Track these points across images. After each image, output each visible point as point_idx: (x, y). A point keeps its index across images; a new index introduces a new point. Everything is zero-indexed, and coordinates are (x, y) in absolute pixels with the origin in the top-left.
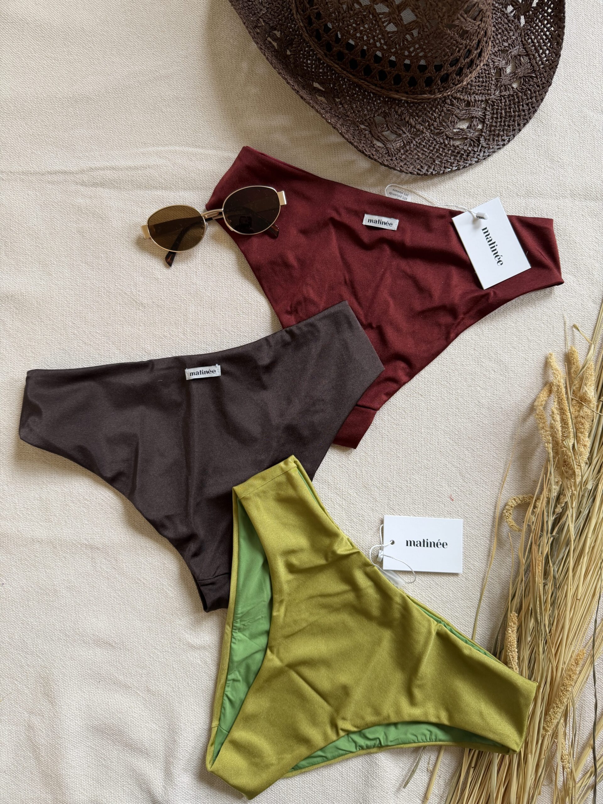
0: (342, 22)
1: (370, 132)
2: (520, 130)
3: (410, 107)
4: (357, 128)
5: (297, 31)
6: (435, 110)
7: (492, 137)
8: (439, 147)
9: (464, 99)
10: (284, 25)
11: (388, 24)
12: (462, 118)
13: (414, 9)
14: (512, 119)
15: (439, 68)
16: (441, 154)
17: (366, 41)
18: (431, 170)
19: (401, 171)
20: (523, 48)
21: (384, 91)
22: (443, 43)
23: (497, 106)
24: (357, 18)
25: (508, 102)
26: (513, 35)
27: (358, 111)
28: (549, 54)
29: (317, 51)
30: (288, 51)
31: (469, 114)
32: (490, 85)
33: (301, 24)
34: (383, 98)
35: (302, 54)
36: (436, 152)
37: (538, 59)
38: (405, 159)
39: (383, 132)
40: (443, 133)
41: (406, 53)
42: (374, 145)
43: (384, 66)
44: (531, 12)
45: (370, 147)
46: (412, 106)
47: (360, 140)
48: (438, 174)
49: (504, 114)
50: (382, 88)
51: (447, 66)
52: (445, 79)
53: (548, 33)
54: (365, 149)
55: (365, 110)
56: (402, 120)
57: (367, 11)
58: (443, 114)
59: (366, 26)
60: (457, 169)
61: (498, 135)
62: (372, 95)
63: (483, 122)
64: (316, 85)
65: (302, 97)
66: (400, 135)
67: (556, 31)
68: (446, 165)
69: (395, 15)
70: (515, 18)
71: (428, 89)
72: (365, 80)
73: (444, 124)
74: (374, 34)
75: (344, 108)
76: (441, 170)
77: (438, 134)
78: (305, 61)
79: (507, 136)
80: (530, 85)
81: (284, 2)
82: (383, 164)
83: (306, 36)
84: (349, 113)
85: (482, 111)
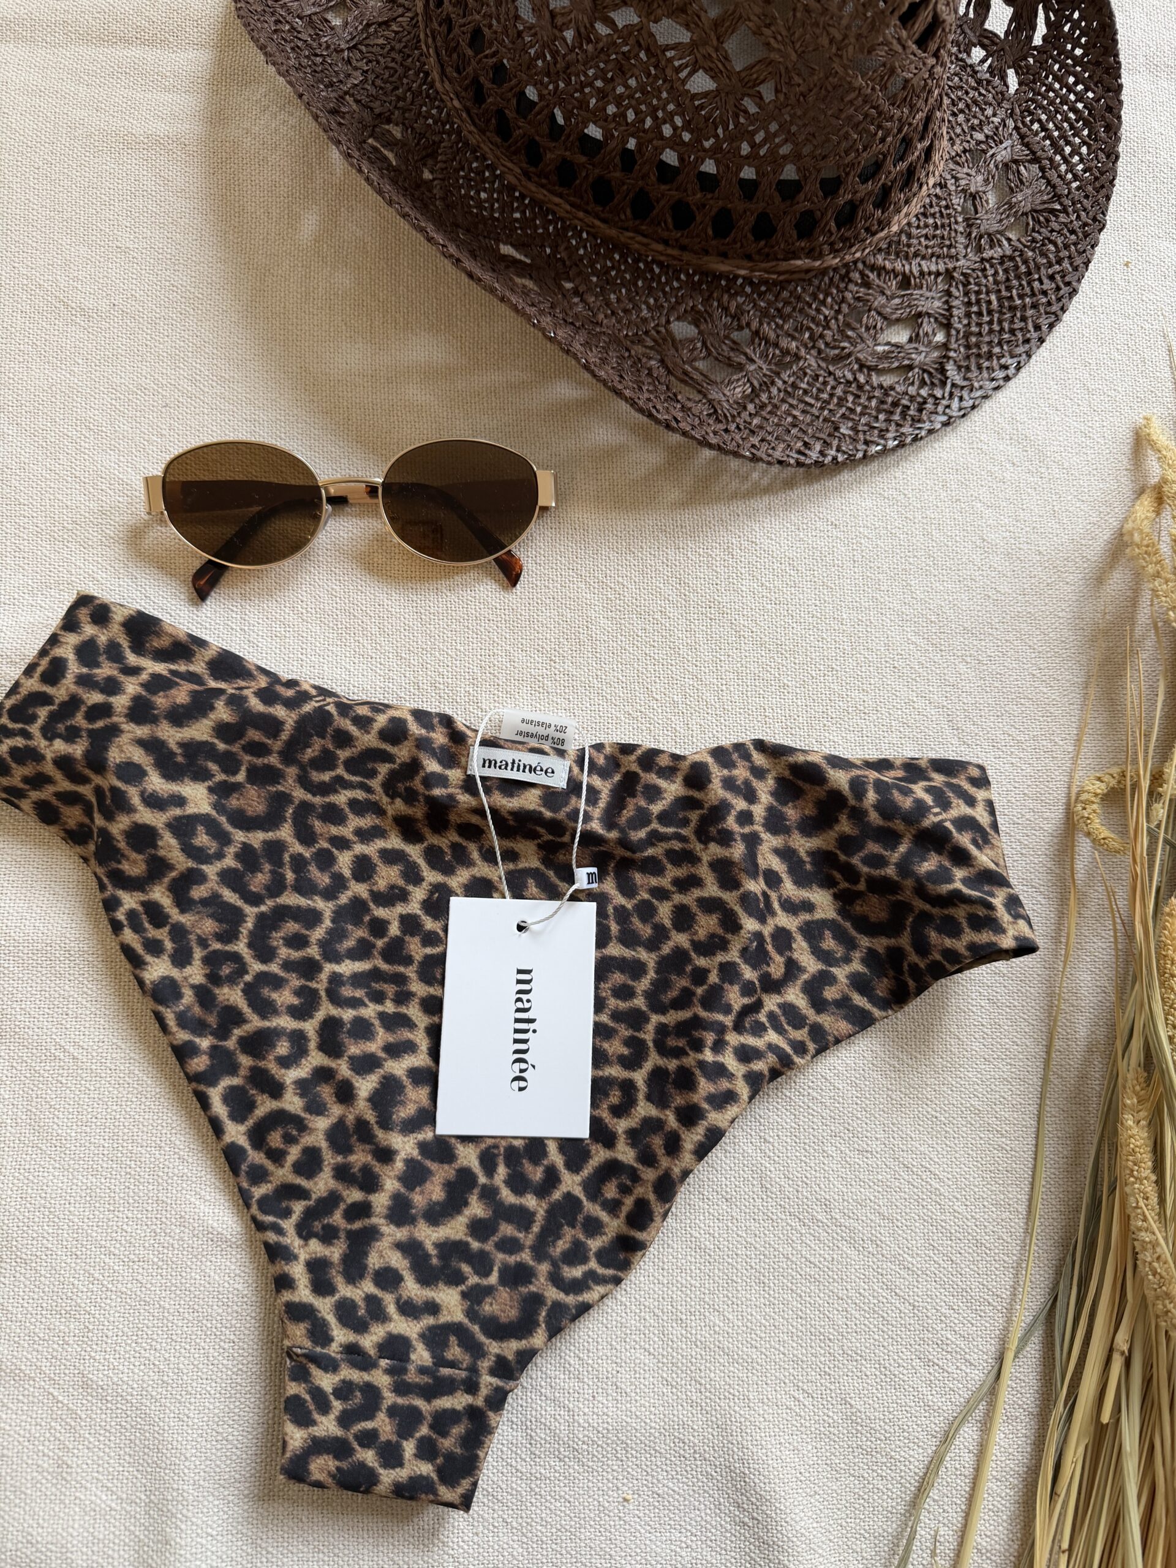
0: (564, 80)
1: (662, 361)
2: (1042, 340)
3: (759, 295)
4: (627, 354)
5: (448, 122)
6: (825, 299)
7: (973, 360)
8: (845, 392)
9: (893, 270)
10: (411, 110)
11: (690, 74)
12: (894, 316)
13: (759, 28)
14: (1018, 315)
15: (831, 187)
16: (852, 411)
17: (633, 124)
18: (833, 452)
19: (755, 459)
20: (1023, 144)
21: (686, 256)
22: (843, 116)
23: (976, 284)
24: (606, 62)
25: (1001, 276)
26: (994, 115)
27: (625, 311)
28: (1089, 154)
29: (504, 166)
30: (425, 171)
31: (909, 306)
32: (953, 234)
33: (456, 103)
34: (687, 275)
35: (463, 177)
36: (839, 405)
37: (1063, 168)
38: (761, 427)
39: (695, 360)
40: (849, 355)
41: (745, 149)
42: (675, 395)
43: (686, 190)
45: (666, 400)
46: (765, 292)
47: (639, 384)
48: (852, 462)
49: (995, 303)
50: (683, 248)
51: (853, 179)
52: (848, 216)
53: (1080, 106)
54: (654, 407)
55: (644, 307)
56: (740, 328)
57: (632, 41)
58: (845, 309)
59: (632, 82)
60: (897, 446)
61: (990, 356)
62: (657, 270)
63: (947, 326)
64: (506, 249)
65: (471, 276)
66: (740, 367)
67: (1099, 100)
68: (868, 438)
69: (711, 50)
70: (993, 75)
71: (803, 244)
72: (637, 231)
73: (850, 333)
74: (655, 102)
75: (587, 304)
76: (857, 450)
77: (839, 359)
78: (472, 193)
79: (1012, 357)
80: (1052, 231)
81: (409, 56)
82: (704, 443)
83: (470, 132)
84: (601, 316)
85: (940, 298)
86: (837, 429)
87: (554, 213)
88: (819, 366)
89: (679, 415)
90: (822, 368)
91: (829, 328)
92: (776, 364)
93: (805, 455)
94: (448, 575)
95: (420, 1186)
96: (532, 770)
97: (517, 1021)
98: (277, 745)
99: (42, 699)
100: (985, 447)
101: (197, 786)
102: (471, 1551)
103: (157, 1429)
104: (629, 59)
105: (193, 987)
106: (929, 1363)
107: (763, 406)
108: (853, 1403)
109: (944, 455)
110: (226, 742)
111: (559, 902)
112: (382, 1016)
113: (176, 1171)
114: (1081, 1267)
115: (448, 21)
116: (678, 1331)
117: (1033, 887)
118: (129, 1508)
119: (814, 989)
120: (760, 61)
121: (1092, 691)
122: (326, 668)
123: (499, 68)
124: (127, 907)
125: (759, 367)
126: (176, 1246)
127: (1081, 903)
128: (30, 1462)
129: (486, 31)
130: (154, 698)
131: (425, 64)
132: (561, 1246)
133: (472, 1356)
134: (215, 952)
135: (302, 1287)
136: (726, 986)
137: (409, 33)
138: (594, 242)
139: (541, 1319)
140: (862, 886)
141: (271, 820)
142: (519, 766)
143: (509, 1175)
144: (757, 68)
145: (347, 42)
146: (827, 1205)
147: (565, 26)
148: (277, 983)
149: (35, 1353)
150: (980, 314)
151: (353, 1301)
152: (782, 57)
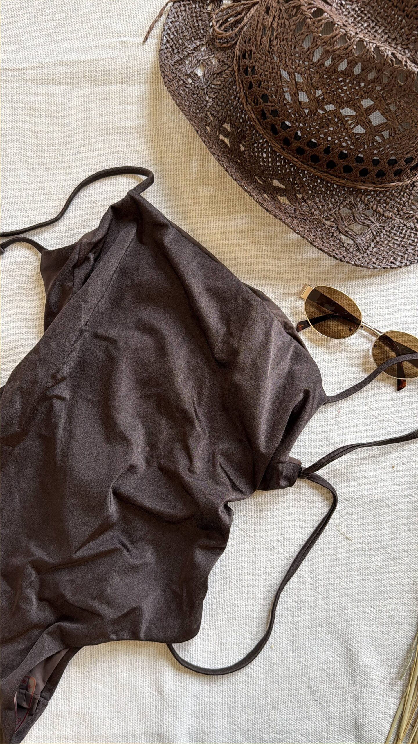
1: (337, 228)
4: (324, 228)
11: (355, 127)
13: (384, 112)
17: (330, 141)
18: (405, 261)
19: (374, 268)
21: (348, 183)
24: (321, 122)
29: (272, 143)
30: (241, 146)
33: (253, 115)
34: (348, 188)
35: (256, 147)
36: (408, 239)
38: (376, 253)
40: (413, 216)
41: (375, 152)
42: (343, 243)
43: (350, 162)
45: (340, 247)
46: (379, 193)
47: (330, 243)
48: (412, 263)
50: (347, 179)
54: (335, 252)
55: (330, 203)
56: (368, 209)
57: (332, 115)
58: (412, 197)
62: (335, 186)
64: (275, 183)
65: (268, 210)
66: (368, 226)
69: (363, 118)
71: (396, 178)
72: (327, 172)
74: (340, 136)
76: (415, 259)
81: (231, 89)
83: (260, 129)
86: (407, 250)
87: (294, 164)
88: (400, 222)
89: (345, 254)
90: (402, 223)
91: (405, 206)
92: (383, 223)
93: (394, 264)
104: (330, 121)
107: (377, 243)
115: (251, 83)
120: (383, 124)
123: (274, 111)
125: (376, 225)
129: (269, 97)
131: (238, 94)
137: (231, 78)
138: (310, 175)
144: (382, 126)
145: (206, 84)
147: (305, 108)
152: (392, 123)
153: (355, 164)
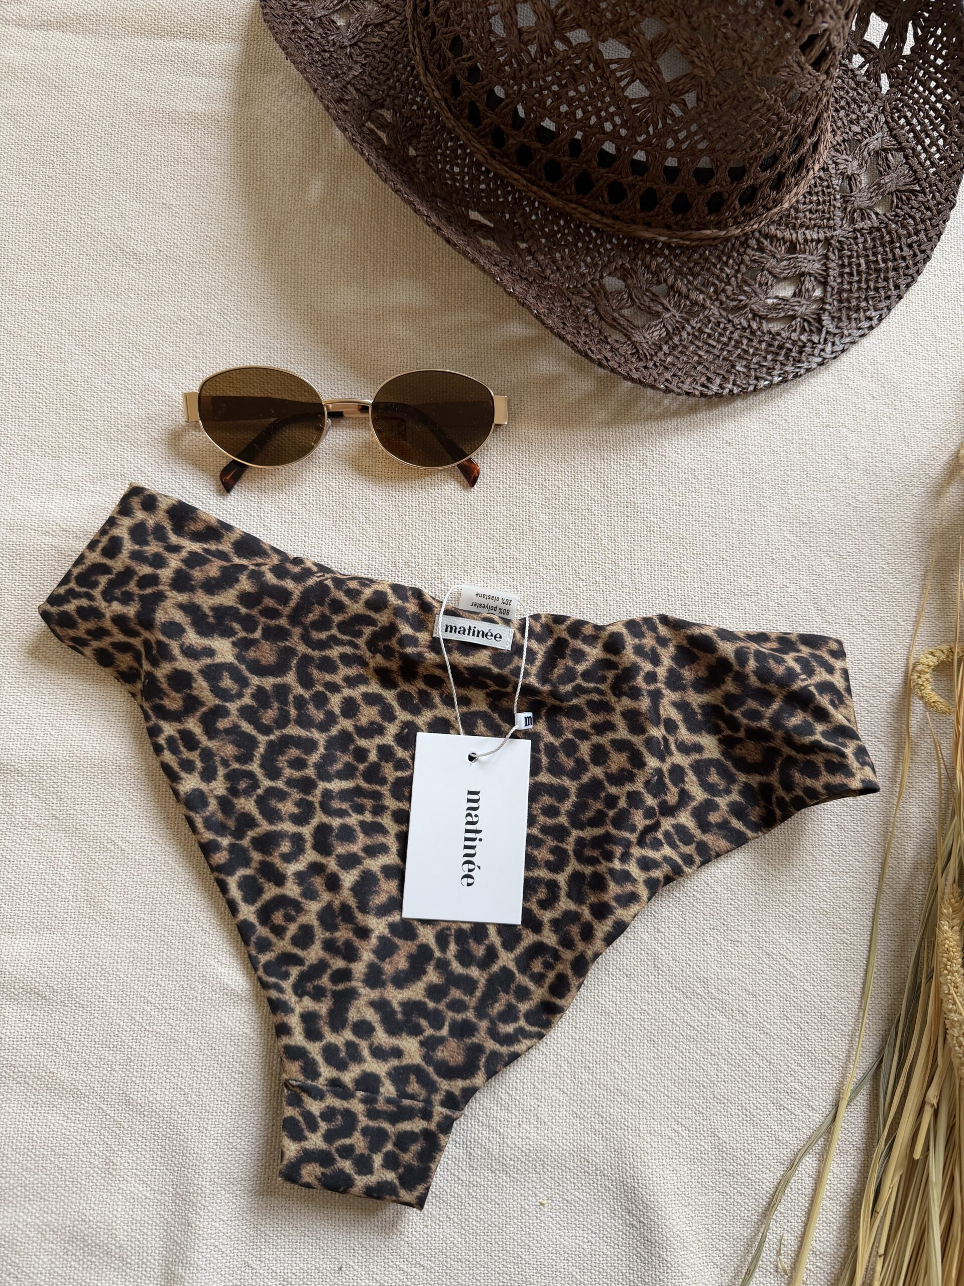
0: (527, 84)
1: (596, 309)
2: (900, 297)
3: (675, 257)
4: (568, 304)
5: (429, 108)
6: (727, 261)
7: (844, 312)
8: (741, 337)
9: (783, 238)
10: (399, 98)
11: (629, 84)
12: (782, 275)
13: (686, 49)
14: (882, 276)
15: (737, 174)
16: (746, 352)
17: (581, 120)
18: (730, 386)
19: (667, 391)
20: (891, 136)
21: (618, 225)
22: (750, 121)
23: (849, 250)
24: (561, 72)
25: (869, 244)
26: (869, 111)
27: (568, 267)
28: (944, 146)
29: (473, 146)
30: (411, 149)
31: (795, 267)
32: (832, 209)
33: (437, 94)
34: (618, 239)
35: (441, 155)
36: (736, 347)
37: (923, 156)
38: (673, 365)
39: (621, 308)
40: (745, 306)
41: (670, 144)
42: (606, 337)
43: (620, 174)
44: (901, 67)
45: (598, 342)
46: (680, 255)
47: (578, 329)
48: (744, 393)
49: (864, 266)
50: (616, 218)
51: (755, 168)
52: (749, 197)
53: (939, 105)
54: (590, 349)
55: (582, 264)
56: (659, 283)
57: (583, 56)
58: (743, 269)
59: (582, 89)
60: (781, 381)
61: (858, 309)
62: (594, 235)
63: (824, 284)
64: (474, 215)
65: (448, 241)
66: (658, 315)
67: (955, 102)
68: (758, 374)
69: (646, 65)
70: (869, 78)
71: (712, 218)
72: (578, 202)
73: (746, 288)
74: (599, 104)
75: (537, 261)
76: (749, 385)
77: (736, 309)
78: (448, 167)
79: (875, 311)
80: (912, 208)
81: (399, 53)
82: (628, 378)
83: (447, 118)
84: (548, 272)
85: (819, 261)
86: (733, 366)
87: (513, 186)
88: (721, 314)
89: (609, 355)
90: (723, 317)
91: (730, 284)
92: (686, 313)
93: (707, 387)
94: (420, 476)
95: (390, 957)
96: (485, 635)
97: (467, 831)
98: (287, 611)
99: (103, 569)
100: (851, 383)
101: (224, 641)
102: (422, 1239)
103: (182, 1138)
104: (580, 70)
105: (217, 797)
106: (780, 1107)
107: (675, 347)
108: (720, 1135)
109: (818, 389)
110: (248, 607)
111: (503, 739)
112: (362, 824)
113: (200, 940)
114: (902, 1036)
115: (433, 27)
116: (586, 1076)
117: (876, 737)
118: (160, 1198)
119: (701, 814)
120: (685, 76)
121: (929, 583)
122: (323, 548)
123: (474, 70)
124: (166, 733)
125: (673, 315)
126: (199, 998)
127: (913, 752)
128: (85, 1160)
129: (464, 40)
130: (192, 572)
131: (411, 60)
132: (498, 1008)
133: (427, 1091)
134: (234, 770)
135: (297, 1033)
136: (632, 810)
137: (399, 33)
138: (544, 210)
139: (481, 1064)
140: (741, 734)
141: (279, 669)
142: (474, 632)
143: (458, 951)
144: (682, 81)
145: (350, 40)
146: (705, 983)
147: (530, 42)
148: (282, 796)
149: (89, 1077)
150: (851, 274)
151: (336, 1046)
152: (703, 73)
153: (630, 178)
